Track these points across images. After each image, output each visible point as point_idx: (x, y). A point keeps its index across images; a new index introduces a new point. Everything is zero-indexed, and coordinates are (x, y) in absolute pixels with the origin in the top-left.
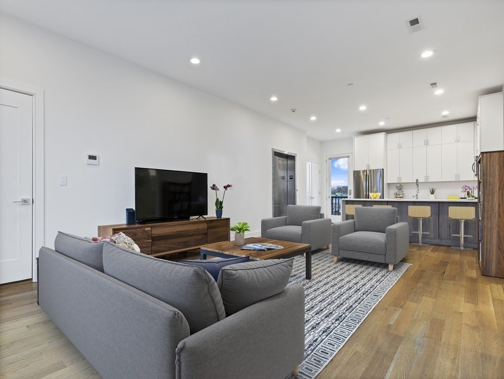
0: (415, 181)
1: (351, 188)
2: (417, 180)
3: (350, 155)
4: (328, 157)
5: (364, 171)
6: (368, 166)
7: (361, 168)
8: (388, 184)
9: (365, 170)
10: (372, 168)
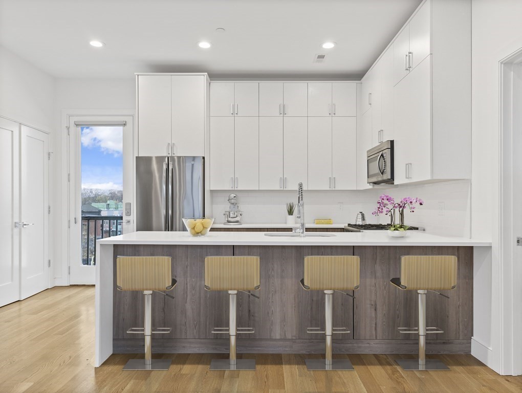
0: (297, 188)
1: (131, 197)
2: (301, 186)
3: (129, 120)
4: (73, 120)
5: (160, 159)
6: (171, 146)
7: (154, 150)
8: (212, 191)
9: (163, 158)
10: (179, 153)
